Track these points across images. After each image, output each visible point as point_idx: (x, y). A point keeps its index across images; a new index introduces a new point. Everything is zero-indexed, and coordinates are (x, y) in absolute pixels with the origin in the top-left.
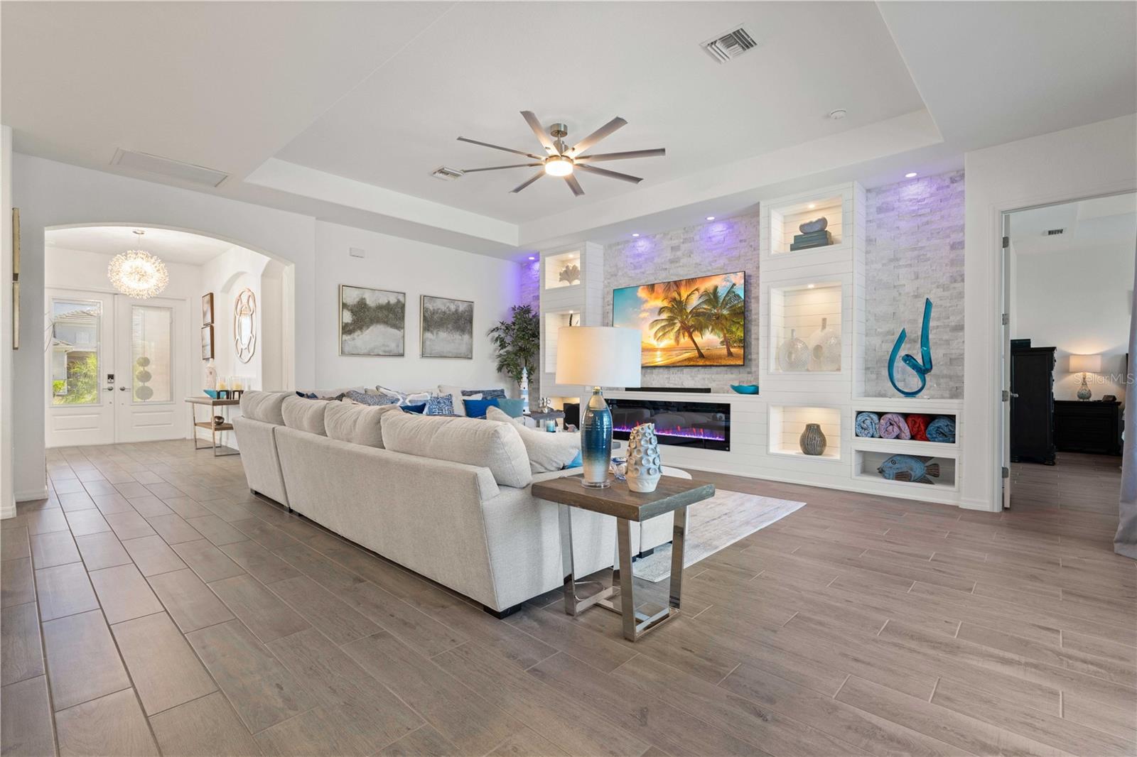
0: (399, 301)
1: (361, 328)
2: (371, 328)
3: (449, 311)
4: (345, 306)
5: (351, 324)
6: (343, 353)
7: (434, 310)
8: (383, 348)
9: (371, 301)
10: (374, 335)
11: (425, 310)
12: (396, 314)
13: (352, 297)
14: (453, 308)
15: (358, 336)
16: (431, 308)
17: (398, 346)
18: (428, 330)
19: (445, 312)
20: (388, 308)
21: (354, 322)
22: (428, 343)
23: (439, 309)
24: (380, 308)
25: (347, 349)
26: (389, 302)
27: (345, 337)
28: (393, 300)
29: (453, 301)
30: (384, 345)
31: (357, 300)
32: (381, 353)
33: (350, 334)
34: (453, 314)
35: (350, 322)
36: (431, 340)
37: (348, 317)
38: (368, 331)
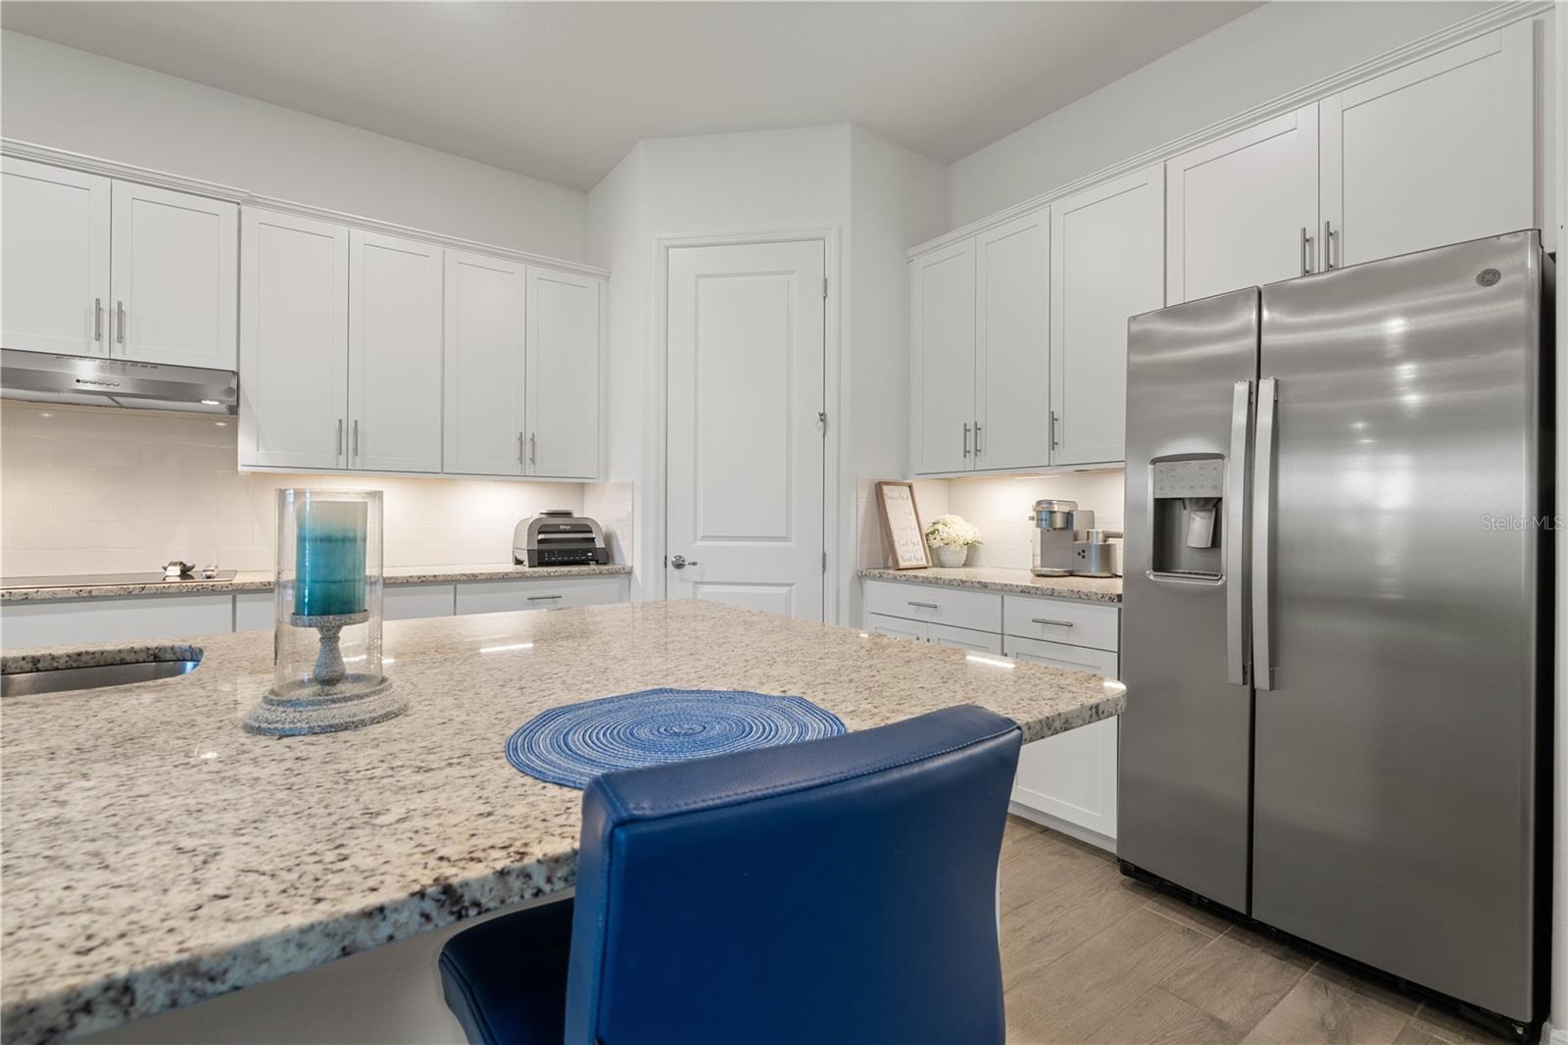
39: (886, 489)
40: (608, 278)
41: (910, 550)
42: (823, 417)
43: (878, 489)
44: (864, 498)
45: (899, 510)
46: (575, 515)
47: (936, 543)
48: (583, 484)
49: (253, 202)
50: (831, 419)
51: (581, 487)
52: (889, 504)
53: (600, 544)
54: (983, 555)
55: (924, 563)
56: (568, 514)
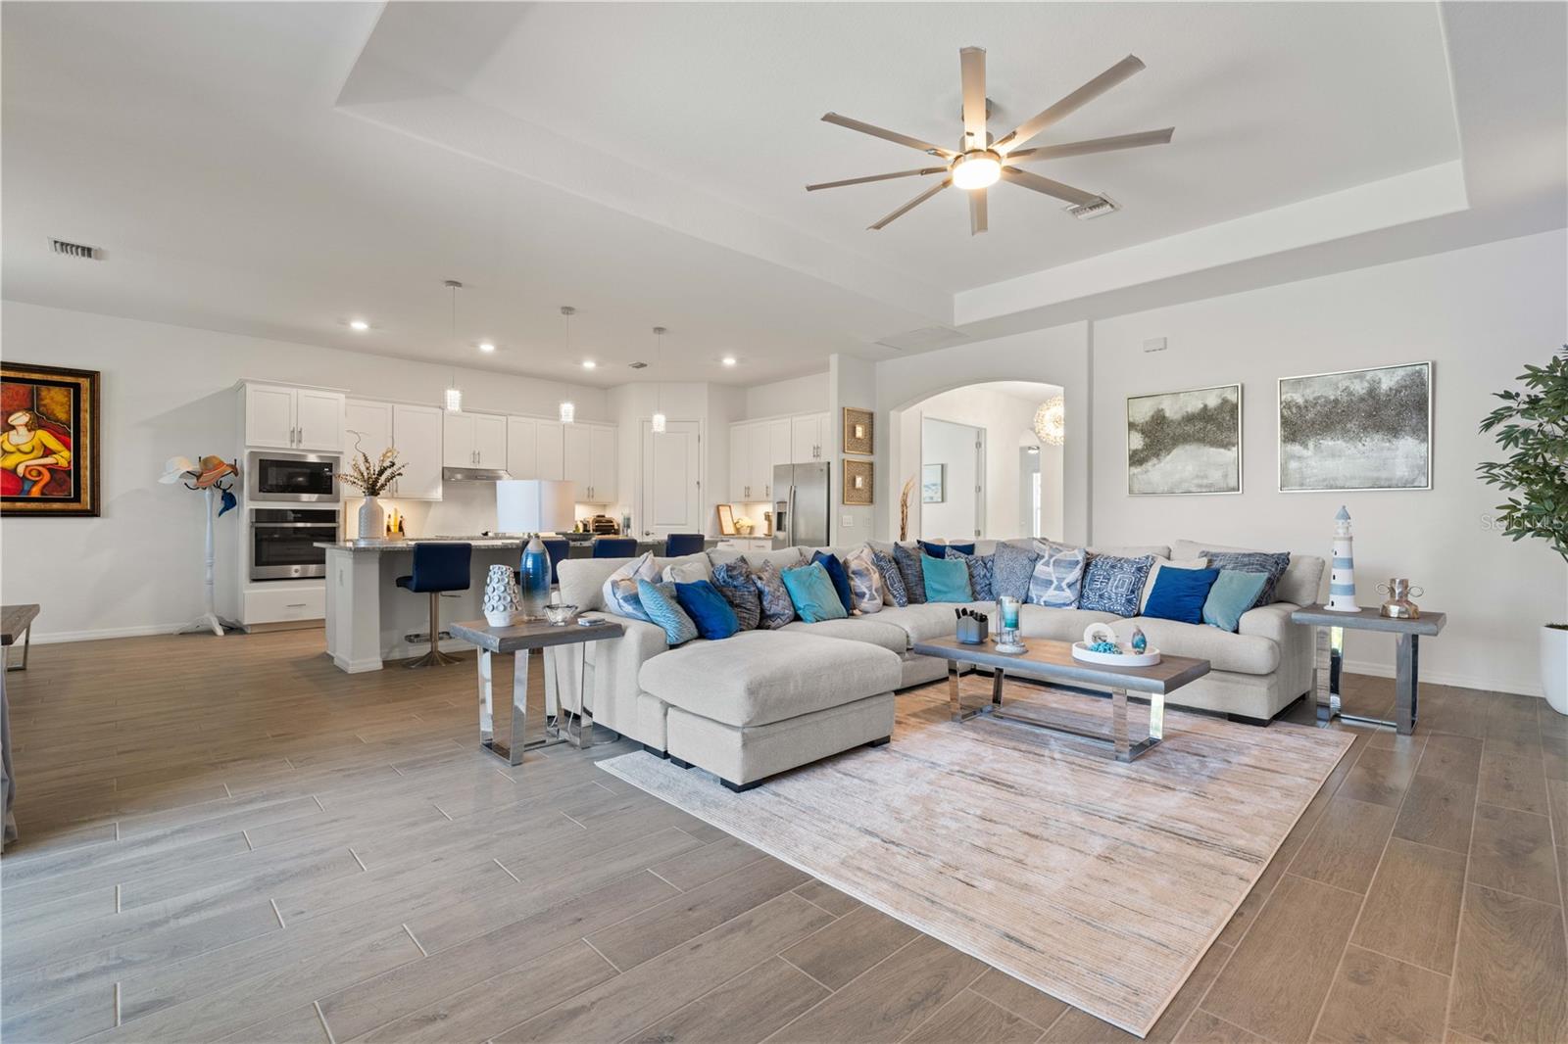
0: (1225, 401)
1: (1157, 455)
2: (1175, 452)
3: (1350, 394)
4: (1132, 426)
5: (1142, 450)
6: (1131, 491)
7: (1306, 401)
8: (1196, 481)
9: (1173, 410)
10: (1182, 463)
11: (1287, 405)
12: (1219, 426)
13: (1143, 412)
14: (1360, 388)
15: (1154, 465)
16: (1300, 401)
17: (1225, 476)
18: (1294, 441)
19: (1336, 401)
20: (1205, 416)
21: (1148, 447)
22: (1293, 465)
23: (1319, 398)
24: (1190, 419)
25: (1136, 488)
26: (1206, 406)
27: (1136, 470)
28: (1213, 402)
29: (1360, 376)
30: (1197, 476)
31: (1151, 413)
32: (1194, 489)
33: (1141, 465)
34: (1362, 399)
35: (1140, 447)
36: (1300, 458)
37: (1137, 441)
38: (1169, 457)
39: (721, 508)
40: (617, 426)
41: (729, 529)
42: (698, 483)
43: (718, 507)
44: (712, 512)
45: (725, 514)
46: (606, 516)
47: (738, 526)
48: (605, 506)
49: (510, 415)
50: (701, 484)
51: (604, 506)
52: (722, 513)
53: (616, 527)
54: (756, 530)
55: (733, 532)
56: (604, 516)
